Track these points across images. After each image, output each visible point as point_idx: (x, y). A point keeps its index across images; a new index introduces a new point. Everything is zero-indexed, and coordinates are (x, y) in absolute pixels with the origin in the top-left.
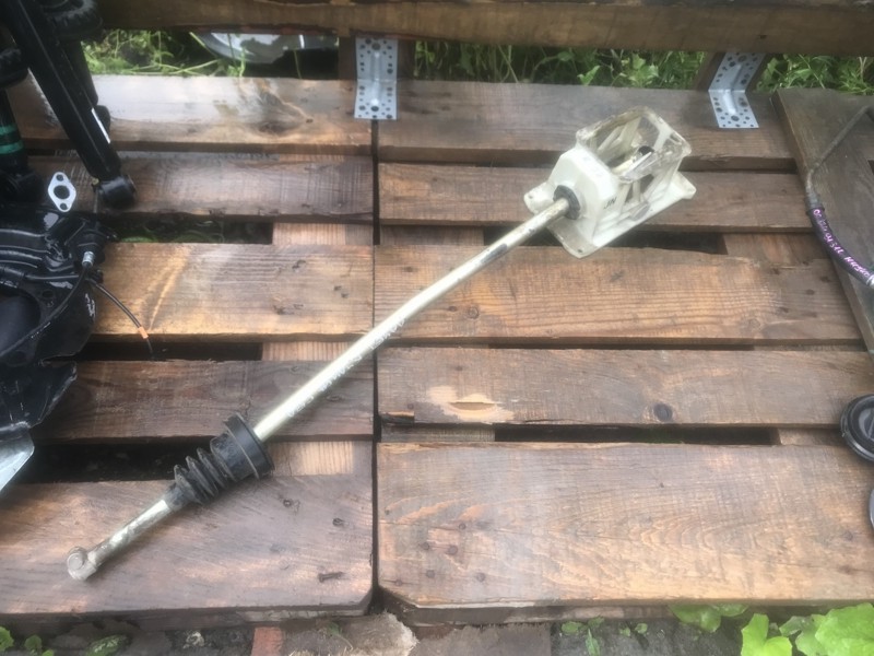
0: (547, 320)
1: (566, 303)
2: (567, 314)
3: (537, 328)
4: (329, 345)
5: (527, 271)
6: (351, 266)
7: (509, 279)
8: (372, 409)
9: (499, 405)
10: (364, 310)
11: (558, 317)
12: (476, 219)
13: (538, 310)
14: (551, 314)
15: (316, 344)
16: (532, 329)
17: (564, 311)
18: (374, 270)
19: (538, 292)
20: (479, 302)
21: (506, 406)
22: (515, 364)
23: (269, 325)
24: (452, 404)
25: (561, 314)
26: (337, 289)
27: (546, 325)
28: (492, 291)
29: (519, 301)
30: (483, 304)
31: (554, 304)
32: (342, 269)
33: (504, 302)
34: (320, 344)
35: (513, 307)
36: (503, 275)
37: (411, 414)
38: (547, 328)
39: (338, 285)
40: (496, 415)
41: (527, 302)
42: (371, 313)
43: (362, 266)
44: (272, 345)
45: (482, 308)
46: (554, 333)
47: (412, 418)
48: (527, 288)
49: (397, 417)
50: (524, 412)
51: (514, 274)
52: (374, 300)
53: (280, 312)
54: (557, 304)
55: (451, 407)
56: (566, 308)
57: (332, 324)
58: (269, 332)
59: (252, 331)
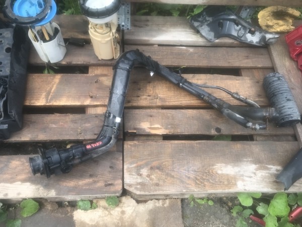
1: (187, 94)
2: (187, 97)
8: (122, 130)
9: (164, 128)
11: (184, 98)
13: (178, 96)
16: (176, 102)
19: (178, 90)
20: (158, 93)
22: (170, 115)
28: (162, 90)
31: (183, 94)
33: (166, 93)
35: (170, 95)
36: (167, 84)
37: (135, 131)
38: (181, 102)
41: (174, 93)
44: (89, 108)
46: (183, 104)
48: (174, 89)
49: (130, 132)
50: (172, 130)
53: (92, 97)
55: (148, 129)
58: (88, 104)
59: (82, 104)
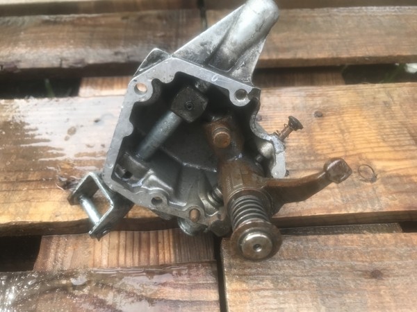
12: (335, 55)
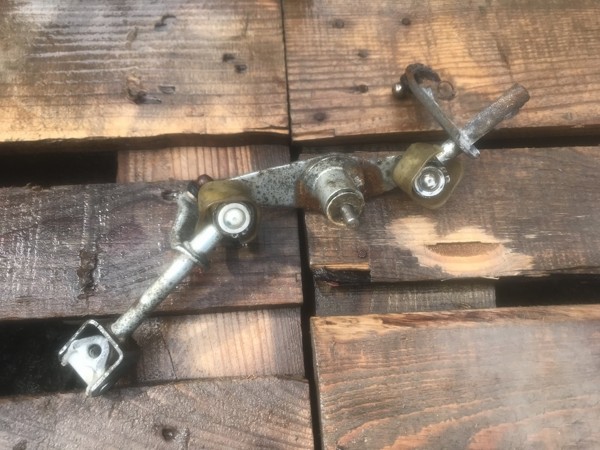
0: (563, 99)
1: (586, 70)
2: (590, 87)
3: (547, 113)
4: (222, 152)
5: (522, 21)
6: (247, 21)
7: (494, 35)
8: (298, 259)
9: (507, 245)
10: (274, 92)
11: (579, 92)
13: (546, 83)
14: (566, 89)
15: (200, 150)
16: (540, 114)
17: (586, 83)
18: (283, 26)
19: (541, 54)
20: (453, 72)
21: (519, 246)
22: (524, 173)
23: (122, 122)
24: (430, 247)
25: (581, 87)
26: (226, 58)
27: (562, 106)
28: (470, 55)
29: (515, 68)
30: (460, 76)
31: (568, 72)
32: (233, 26)
33: (491, 71)
34: (207, 151)
35: (506, 78)
36: (485, 28)
37: (364, 267)
38: (565, 111)
39: (229, 52)
40: (503, 261)
41: (527, 71)
42: (283, 97)
43: (263, 21)
44: (131, 154)
45: (459, 82)
46: (575, 118)
47: (366, 273)
48: (524, 48)
49: (340, 272)
50: (549, 254)
51: (501, 26)
52: (287, 74)
53: (139, 99)
54: (574, 72)
55: (429, 252)
56: (588, 78)
57: (224, 118)
58: (123, 134)
59: (95, 134)
